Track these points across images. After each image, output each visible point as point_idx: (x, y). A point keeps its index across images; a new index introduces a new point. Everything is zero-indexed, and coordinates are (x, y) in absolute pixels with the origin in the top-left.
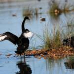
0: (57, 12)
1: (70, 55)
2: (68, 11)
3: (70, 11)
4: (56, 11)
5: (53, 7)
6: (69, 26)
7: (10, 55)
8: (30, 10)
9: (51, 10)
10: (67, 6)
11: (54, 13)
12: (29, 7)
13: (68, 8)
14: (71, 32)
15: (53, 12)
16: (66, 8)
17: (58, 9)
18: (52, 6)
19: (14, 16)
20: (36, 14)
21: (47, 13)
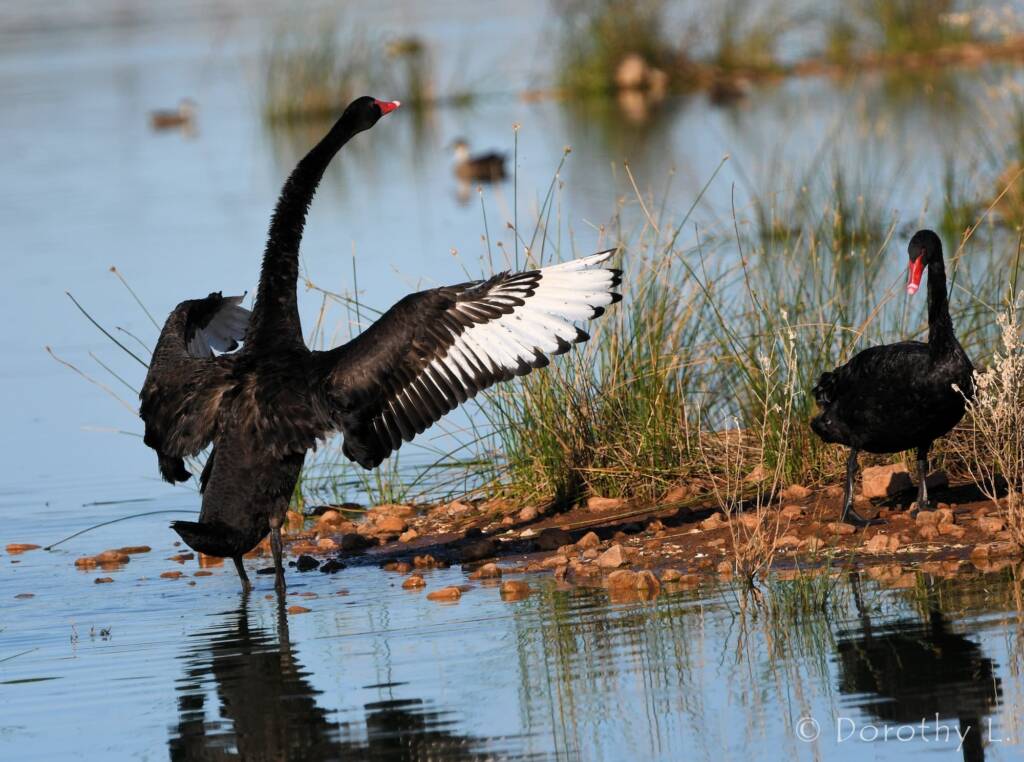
0: (643, 87)
1: (783, 562)
2: (766, 74)
3: (789, 71)
4: (631, 70)
5: (597, 26)
6: (773, 237)
7: (123, 557)
8: (340, 63)
9: (576, 59)
10: (754, 17)
11: (614, 90)
12: (329, 31)
13: (765, 39)
14: (796, 312)
15: (597, 81)
16: (741, 38)
17: (654, 56)
18: (582, 22)
19: (166, 122)
20: (418, 106)
21: (533, 97)
